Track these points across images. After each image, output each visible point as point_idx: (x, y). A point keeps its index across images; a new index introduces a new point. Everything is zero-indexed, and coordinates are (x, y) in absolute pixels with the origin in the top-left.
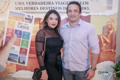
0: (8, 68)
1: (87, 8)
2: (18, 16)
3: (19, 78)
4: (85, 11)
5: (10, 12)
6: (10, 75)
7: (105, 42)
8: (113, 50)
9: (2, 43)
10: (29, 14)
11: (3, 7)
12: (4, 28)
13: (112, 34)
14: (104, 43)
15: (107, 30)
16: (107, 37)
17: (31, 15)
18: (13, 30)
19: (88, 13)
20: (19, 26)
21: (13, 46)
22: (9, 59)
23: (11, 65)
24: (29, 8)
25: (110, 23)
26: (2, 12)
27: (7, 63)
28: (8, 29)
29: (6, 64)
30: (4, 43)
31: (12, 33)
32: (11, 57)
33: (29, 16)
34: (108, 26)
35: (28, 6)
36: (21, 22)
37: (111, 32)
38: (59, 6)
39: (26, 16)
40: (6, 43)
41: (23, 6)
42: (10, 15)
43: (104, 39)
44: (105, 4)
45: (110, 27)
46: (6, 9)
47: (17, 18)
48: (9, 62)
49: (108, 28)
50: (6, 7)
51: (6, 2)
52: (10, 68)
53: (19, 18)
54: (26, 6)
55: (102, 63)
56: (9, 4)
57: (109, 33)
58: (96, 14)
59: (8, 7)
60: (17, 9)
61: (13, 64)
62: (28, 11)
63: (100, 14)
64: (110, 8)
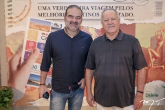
0: (27, 93)
1: (131, 15)
2: (42, 24)
3: (42, 107)
4: (129, 17)
5: (31, 19)
6: (31, 103)
7: (154, 56)
8: (163, 67)
9: (20, 61)
10: (57, 22)
11: (22, 14)
12: (23, 41)
13: (162, 47)
14: (153, 58)
15: (157, 41)
16: (156, 50)
17: (59, 23)
18: (35, 43)
19: (133, 20)
20: (43, 38)
21: (35, 64)
22: (30, 82)
23: (32, 89)
24: (57, 15)
25: (159, 33)
26: (21, 20)
27: (26, 87)
28: (28, 42)
29: (25, 89)
30: (22, 61)
31: (34, 47)
32: (32, 78)
33: (56, 24)
34: (157, 36)
35: (55, 11)
36: (46, 33)
37: (161, 44)
38: (96, 12)
39: (52, 25)
40: (25, 60)
41: (49, 12)
42: (31, 23)
43: (152, 53)
44: (153, 9)
45: (159, 37)
46: (26, 16)
47: (40, 28)
48: (30, 86)
49: (157, 39)
50: (25, 13)
51: (26, 6)
52: (31, 93)
53: (44, 27)
54: (52, 11)
55: (150, 83)
56: (29, 10)
57: (158, 45)
58: (143, 22)
59: (28, 13)
60: (40, 15)
61: (35, 88)
62: (55, 18)
63: (147, 21)
64: (159, 14)
